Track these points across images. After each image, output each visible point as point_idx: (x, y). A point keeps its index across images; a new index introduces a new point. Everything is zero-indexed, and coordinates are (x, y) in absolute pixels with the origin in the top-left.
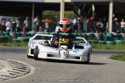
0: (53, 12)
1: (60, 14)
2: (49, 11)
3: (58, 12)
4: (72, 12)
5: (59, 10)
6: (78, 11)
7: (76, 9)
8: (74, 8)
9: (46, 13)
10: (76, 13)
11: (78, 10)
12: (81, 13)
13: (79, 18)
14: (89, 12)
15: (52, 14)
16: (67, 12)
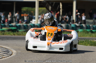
0: (30, 9)
1: (35, 10)
2: (27, 8)
3: (34, 8)
4: (45, 8)
5: (35, 7)
6: (49, 8)
7: (47, 6)
8: (46, 5)
9: (24, 9)
10: (48, 9)
11: (49, 6)
12: (52, 9)
13: (50, 13)
14: (58, 8)
15: (29, 10)
16: (41, 8)
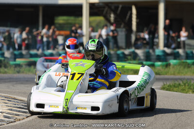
0: (71, 19)
1: (81, 21)
2: (65, 18)
3: (80, 18)
5: (81, 15)
6: (110, 17)
7: (107, 13)
8: (105, 12)
9: (61, 20)
10: (108, 20)
11: (110, 14)
12: (115, 19)
14: (128, 17)
15: (70, 21)
